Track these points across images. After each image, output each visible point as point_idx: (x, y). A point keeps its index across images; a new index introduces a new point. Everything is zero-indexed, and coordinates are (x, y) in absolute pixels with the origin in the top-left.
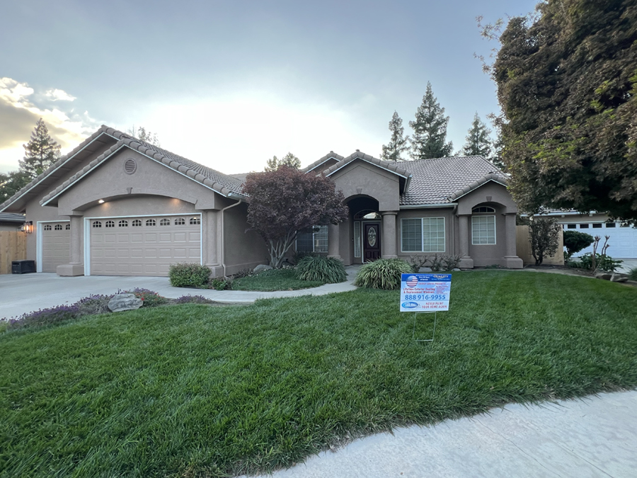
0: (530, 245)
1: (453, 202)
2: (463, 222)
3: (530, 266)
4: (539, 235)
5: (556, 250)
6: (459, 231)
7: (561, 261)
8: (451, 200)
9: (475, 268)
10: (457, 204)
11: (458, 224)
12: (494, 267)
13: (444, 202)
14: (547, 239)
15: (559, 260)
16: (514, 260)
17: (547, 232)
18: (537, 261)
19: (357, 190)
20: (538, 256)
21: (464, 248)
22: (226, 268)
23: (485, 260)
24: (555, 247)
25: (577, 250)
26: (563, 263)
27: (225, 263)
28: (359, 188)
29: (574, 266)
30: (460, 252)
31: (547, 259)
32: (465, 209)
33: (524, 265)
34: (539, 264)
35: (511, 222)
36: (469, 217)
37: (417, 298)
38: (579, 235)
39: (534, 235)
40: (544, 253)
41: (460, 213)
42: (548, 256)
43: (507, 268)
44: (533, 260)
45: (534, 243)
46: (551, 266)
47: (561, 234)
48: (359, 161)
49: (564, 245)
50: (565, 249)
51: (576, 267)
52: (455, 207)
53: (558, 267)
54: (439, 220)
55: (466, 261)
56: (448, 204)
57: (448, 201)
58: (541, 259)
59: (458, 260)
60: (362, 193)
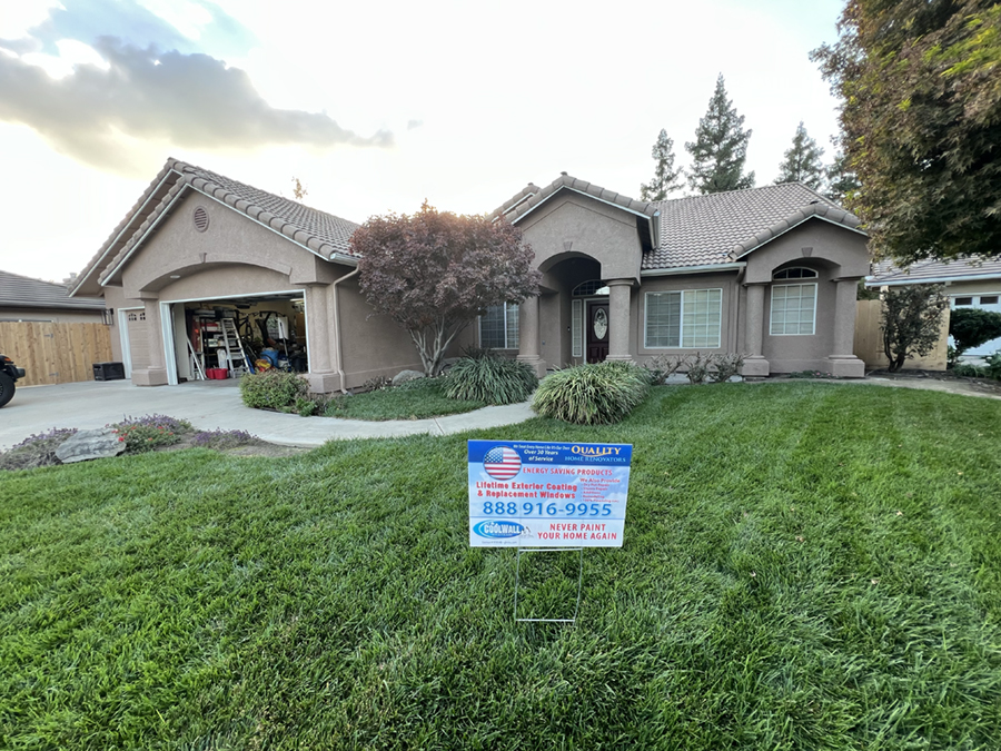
0: (881, 335)
1: (738, 261)
2: (755, 296)
3: (879, 373)
4: (902, 316)
5: (934, 343)
6: (745, 312)
7: (941, 364)
8: (735, 258)
9: (771, 375)
10: (744, 264)
11: (746, 299)
12: (808, 374)
13: (721, 261)
14: (918, 324)
15: (938, 361)
16: (846, 362)
17: (918, 310)
18: (892, 363)
19: (565, 245)
20: (894, 356)
21: (754, 340)
22: (345, 378)
23: (791, 362)
24: (934, 338)
25: (976, 342)
26: (944, 368)
27: (342, 369)
28: (566, 241)
29: (969, 374)
30: (746, 348)
31: (914, 359)
32: (760, 272)
33: (866, 371)
34: (895, 368)
35: (847, 294)
36: (766, 287)
38: (984, 317)
39: (891, 317)
40: (908, 350)
41: (749, 279)
42: (916, 355)
43: (833, 378)
44: (884, 361)
45: (889, 330)
46: (920, 373)
47: (946, 315)
48: (567, 193)
49: (951, 332)
50: (951, 341)
51: (974, 375)
52: (741, 270)
53: (935, 374)
54: (712, 294)
55: (755, 363)
56: (729, 264)
57: (729, 260)
58: (900, 360)
59: (739, 363)
60: (572, 250)
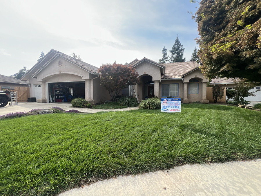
0: (212, 95)
3: (212, 103)
9: (189, 103)
10: (183, 78)
11: (184, 86)
13: (178, 77)
16: (205, 100)
17: (219, 90)
19: (144, 73)
20: (215, 99)
21: (186, 95)
22: (94, 101)
23: (194, 100)
24: (223, 95)
26: (225, 102)
31: (219, 100)
32: (187, 80)
33: (209, 102)
34: (215, 102)
35: (205, 86)
36: (188, 83)
37: (167, 107)
39: (214, 91)
41: (184, 82)
43: (202, 103)
47: (225, 90)
48: (145, 62)
49: (226, 95)
51: (231, 104)
55: (186, 100)
